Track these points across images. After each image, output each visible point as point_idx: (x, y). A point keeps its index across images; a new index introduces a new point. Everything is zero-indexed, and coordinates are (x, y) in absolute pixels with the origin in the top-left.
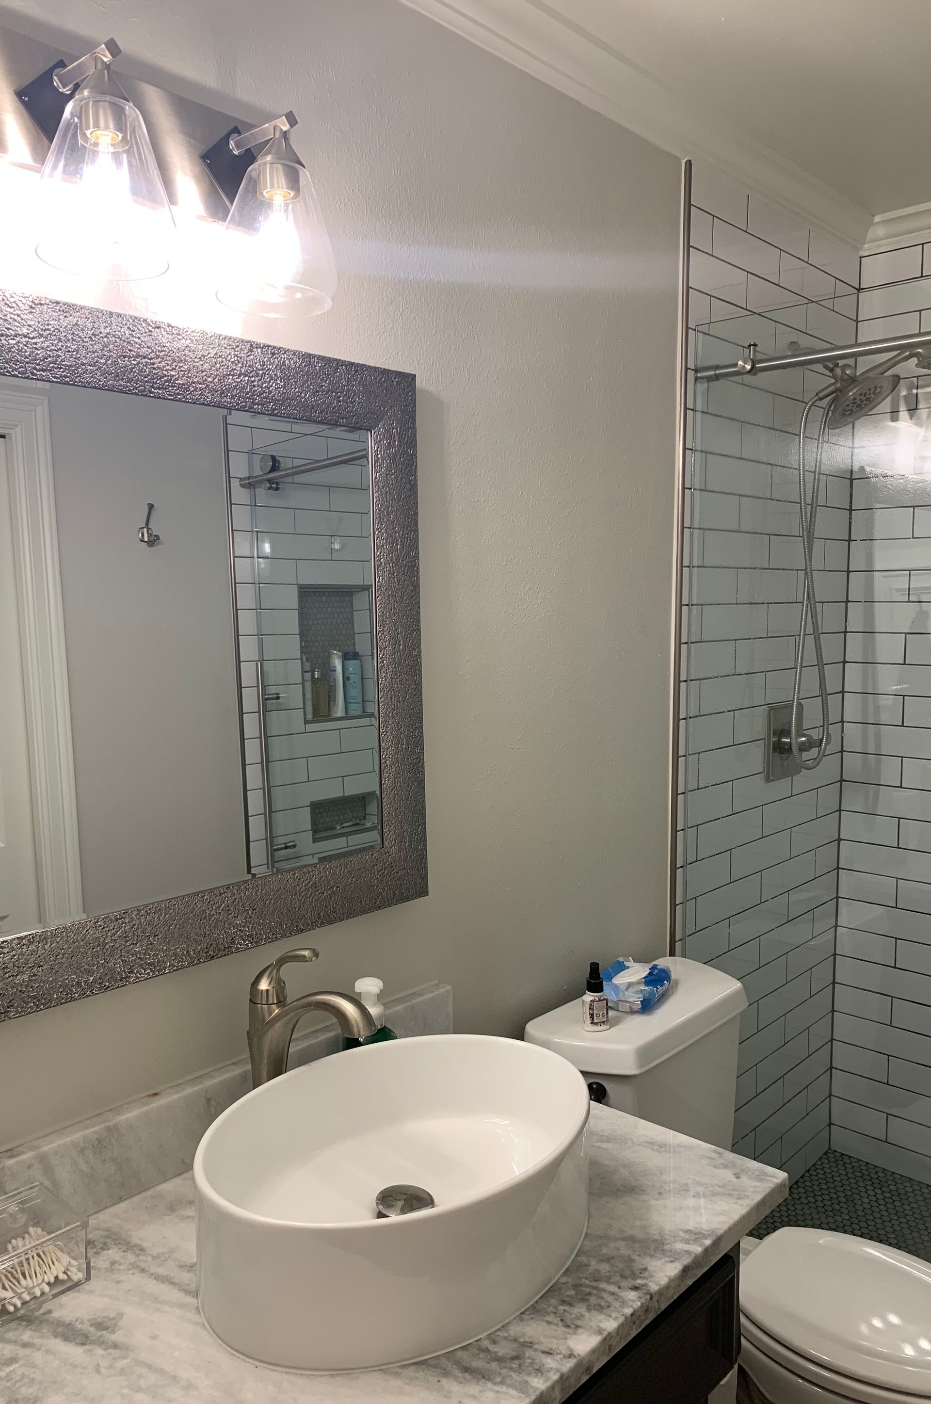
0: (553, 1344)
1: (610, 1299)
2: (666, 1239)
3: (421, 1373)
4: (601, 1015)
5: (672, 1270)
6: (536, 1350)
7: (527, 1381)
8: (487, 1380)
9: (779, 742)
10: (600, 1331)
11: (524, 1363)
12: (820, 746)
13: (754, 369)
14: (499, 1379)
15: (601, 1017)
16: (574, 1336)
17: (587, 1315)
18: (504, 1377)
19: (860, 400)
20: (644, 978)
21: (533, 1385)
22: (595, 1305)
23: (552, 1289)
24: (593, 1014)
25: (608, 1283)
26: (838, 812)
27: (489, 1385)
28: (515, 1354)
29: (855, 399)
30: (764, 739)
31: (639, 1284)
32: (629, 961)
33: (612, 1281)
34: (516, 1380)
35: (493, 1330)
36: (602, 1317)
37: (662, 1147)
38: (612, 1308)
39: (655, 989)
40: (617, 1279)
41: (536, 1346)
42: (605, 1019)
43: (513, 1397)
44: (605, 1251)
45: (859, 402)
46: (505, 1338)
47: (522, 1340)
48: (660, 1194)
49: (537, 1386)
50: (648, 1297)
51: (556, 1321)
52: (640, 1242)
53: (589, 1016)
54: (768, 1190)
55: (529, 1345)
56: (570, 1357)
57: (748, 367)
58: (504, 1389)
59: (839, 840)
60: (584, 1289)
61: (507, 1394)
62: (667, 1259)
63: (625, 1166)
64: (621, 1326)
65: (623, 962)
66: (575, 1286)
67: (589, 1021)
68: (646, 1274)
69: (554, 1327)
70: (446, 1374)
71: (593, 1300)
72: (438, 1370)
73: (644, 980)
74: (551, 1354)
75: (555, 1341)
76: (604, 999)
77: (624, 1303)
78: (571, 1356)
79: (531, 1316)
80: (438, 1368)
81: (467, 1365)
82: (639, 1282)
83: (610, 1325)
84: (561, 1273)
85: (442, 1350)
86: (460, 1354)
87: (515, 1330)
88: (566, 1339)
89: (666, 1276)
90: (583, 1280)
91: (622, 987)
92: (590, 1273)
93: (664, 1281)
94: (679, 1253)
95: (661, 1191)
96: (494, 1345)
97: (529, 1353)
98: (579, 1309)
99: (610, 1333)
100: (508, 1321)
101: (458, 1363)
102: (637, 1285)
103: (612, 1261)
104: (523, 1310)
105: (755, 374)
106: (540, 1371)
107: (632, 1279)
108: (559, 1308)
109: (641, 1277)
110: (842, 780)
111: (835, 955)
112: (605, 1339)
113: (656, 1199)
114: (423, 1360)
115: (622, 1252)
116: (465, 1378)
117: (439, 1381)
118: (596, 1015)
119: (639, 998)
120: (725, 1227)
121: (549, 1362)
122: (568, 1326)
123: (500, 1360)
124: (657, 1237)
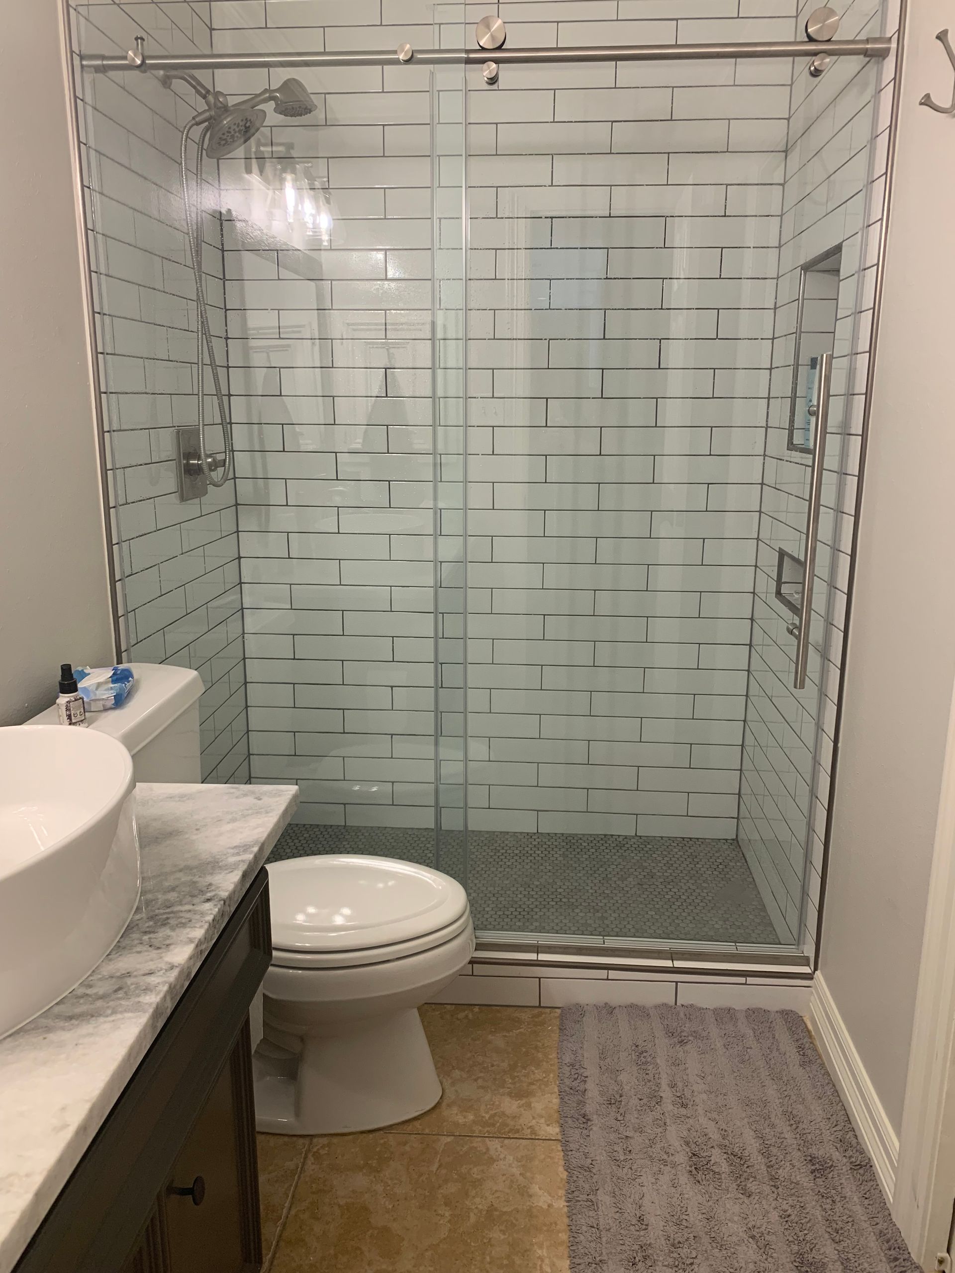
0: (152, 966)
1: (188, 915)
2: (219, 859)
3: (21, 1040)
4: (79, 714)
5: (236, 876)
6: (136, 976)
7: (139, 1002)
8: (97, 1016)
9: (188, 464)
10: (191, 941)
11: (129, 989)
12: (224, 465)
13: (144, 65)
14: (109, 1012)
15: (79, 716)
16: (169, 953)
17: (172, 934)
18: (114, 1008)
19: (234, 130)
20: (110, 677)
21: (147, 1002)
22: (177, 925)
23: (129, 928)
24: (71, 714)
25: (181, 905)
26: (236, 534)
27: (102, 1019)
28: (116, 987)
29: (230, 128)
30: (175, 460)
31: (210, 896)
32: (86, 669)
33: (183, 902)
34: (128, 1005)
35: (83, 978)
36: (188, 930)
37: (182, 797)
38: (193, 921)
39: (124, 685)
40: (188, 899)
41: (135, 973)
42: (83, 718)
43: (130, 1018)
44: (167, 884)
45: (233, 133)
46: (100, 980)
47: (118, 974)
48: (197, 830)
49: (151, 1001)
50: (222, 902)
51: (145, 949)
52: (196, 867)
53: (66, 718)
54: (288, 801)
55: (129, 974)
56: (172, 969)
57: (139, 62)
58: (119, 1016)
59: (239, 558)
60: (161, 917)
61: (123, 1018)
62: (227, 872)
63: (155, 820)
64: (207, 931)
65: (82, 670)
66: (151, 918)
67: (67, 721)
68: (213, 888)
69: (147, 954)
70: (49, 1029)
71: (173, 922)
72: (40, 1030)
73: (110, 679)
74: (153, 973)
75: (151, 963)
76: (80, 698)
77: (203, 914)
78: (172, 967)
79: (120, 953)
80: (39, 1029)
81: (70, 1014)
82: (209, 895)
83: (199, 933)
84: (133, 913)
85: (35, 1013)
86: (56, 1010)
87: (108, 969)
88: (161, 958)
89: (231, 883)
90: (157, 911)
91: (91, 688)
92: (161, 904)
93: (231, 887)
94: (235, 864)
95: (198, 827)
96: (91, 989)
97: (129, 981)
98: (165, 932)
99: (200, 939)
100: (97, 965)
101: (58, 1017)
102: (209, 898)
103: (177, 889)
104: (108, 952)
105: (145, 72)
106: (147, 989)
107: (202, 895)
108: (143, 938)
109: (210, 891)
110: (237, 505)
111: (244, 659)
112: (197, 946)
113: (197, 834)
114: (18, 1030)
115: (183, 880)
116: (72, 1025)
117: (45, 1038)
118: (74, 715)
119: (112, 694)
120: (265, 835)
121: (153, 980)
122: (159, 948)
123: (103, 997)
124: (210, 859)
